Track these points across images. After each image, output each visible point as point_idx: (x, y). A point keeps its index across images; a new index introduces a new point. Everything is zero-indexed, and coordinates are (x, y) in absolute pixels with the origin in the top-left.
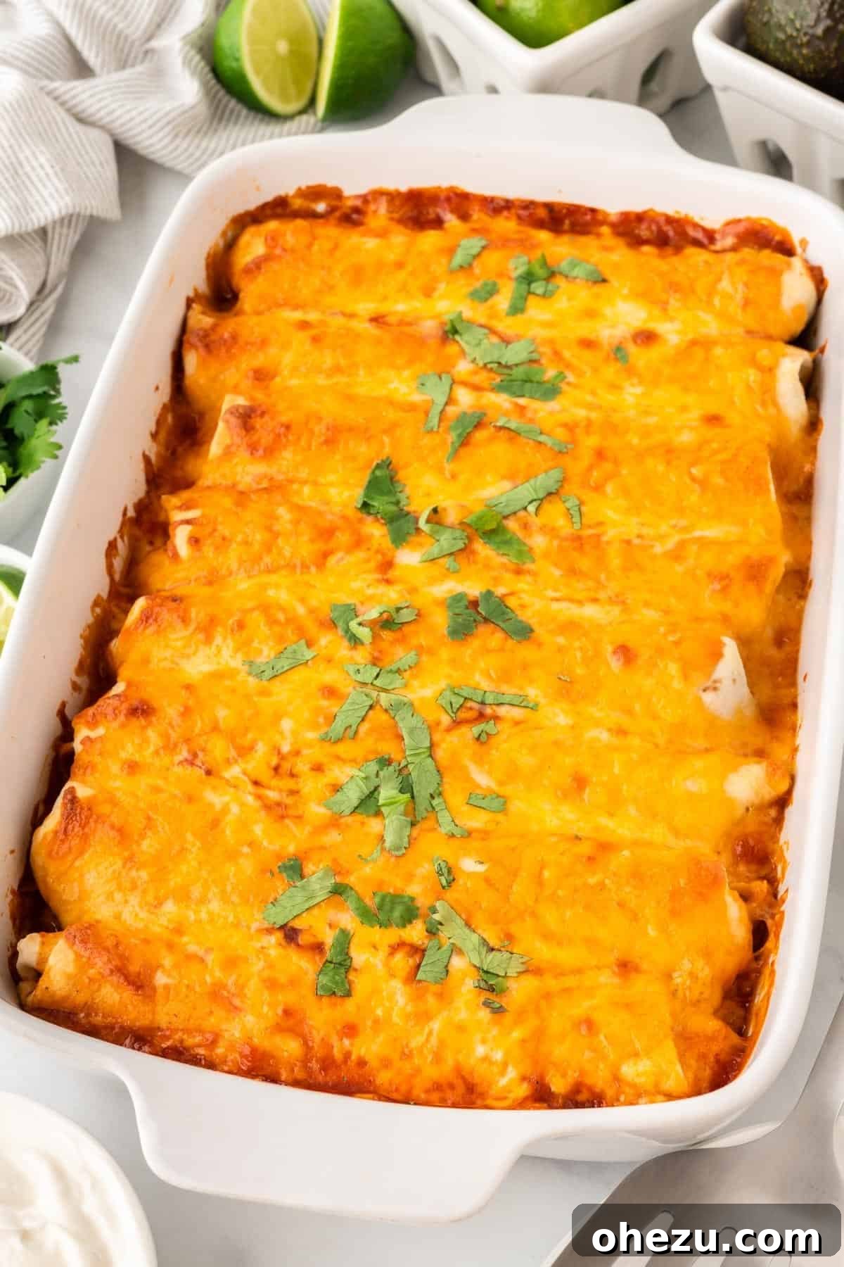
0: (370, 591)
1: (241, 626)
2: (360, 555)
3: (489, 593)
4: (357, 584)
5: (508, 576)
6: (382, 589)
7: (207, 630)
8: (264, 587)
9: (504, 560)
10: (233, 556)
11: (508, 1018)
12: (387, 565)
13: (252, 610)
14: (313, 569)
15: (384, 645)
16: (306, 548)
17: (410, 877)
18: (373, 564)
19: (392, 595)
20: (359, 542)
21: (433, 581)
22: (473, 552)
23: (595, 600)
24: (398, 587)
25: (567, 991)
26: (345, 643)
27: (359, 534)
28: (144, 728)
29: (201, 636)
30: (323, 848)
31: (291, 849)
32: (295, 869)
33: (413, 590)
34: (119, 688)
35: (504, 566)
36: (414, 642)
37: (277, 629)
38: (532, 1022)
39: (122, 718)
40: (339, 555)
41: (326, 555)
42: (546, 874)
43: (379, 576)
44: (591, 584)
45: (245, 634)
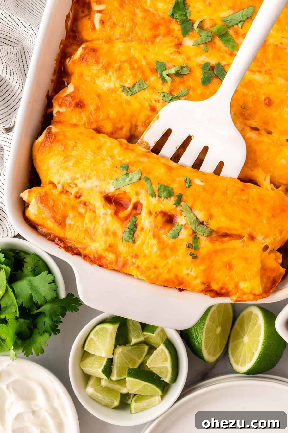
0: (171, 57)
1: (120, 69)
2: (169, 39)
3: (219, 64)
4: (166, 52)
5: (227, 56)
6: (176, 56)
7: (107, 67)
8: (129, 48)
9: (227, 49)
10: (118, 31)
12: (179, 45)
13: (125, 62)
14: (150, 43)
15: (175, 84)
16: (148, 34)
18: (173, 44)
19: (180, 60)
20: (169, 32)
21: (196, 55)
22: (214, 43)
23: (260, 72)
24: (183, 56)
26: (160, 81)
27: (169, 29)
28: (80, 112)
29: (104, 70)
33: (189, 58)
34: (70, 89)
35: (226, 51)
36: (187, 84)
37: (134, 71)
39: (72, 108)
40: (160, 37)
41: (155, 37)
43: (175, 49)
44: (259, 64)
45: (121, 72)
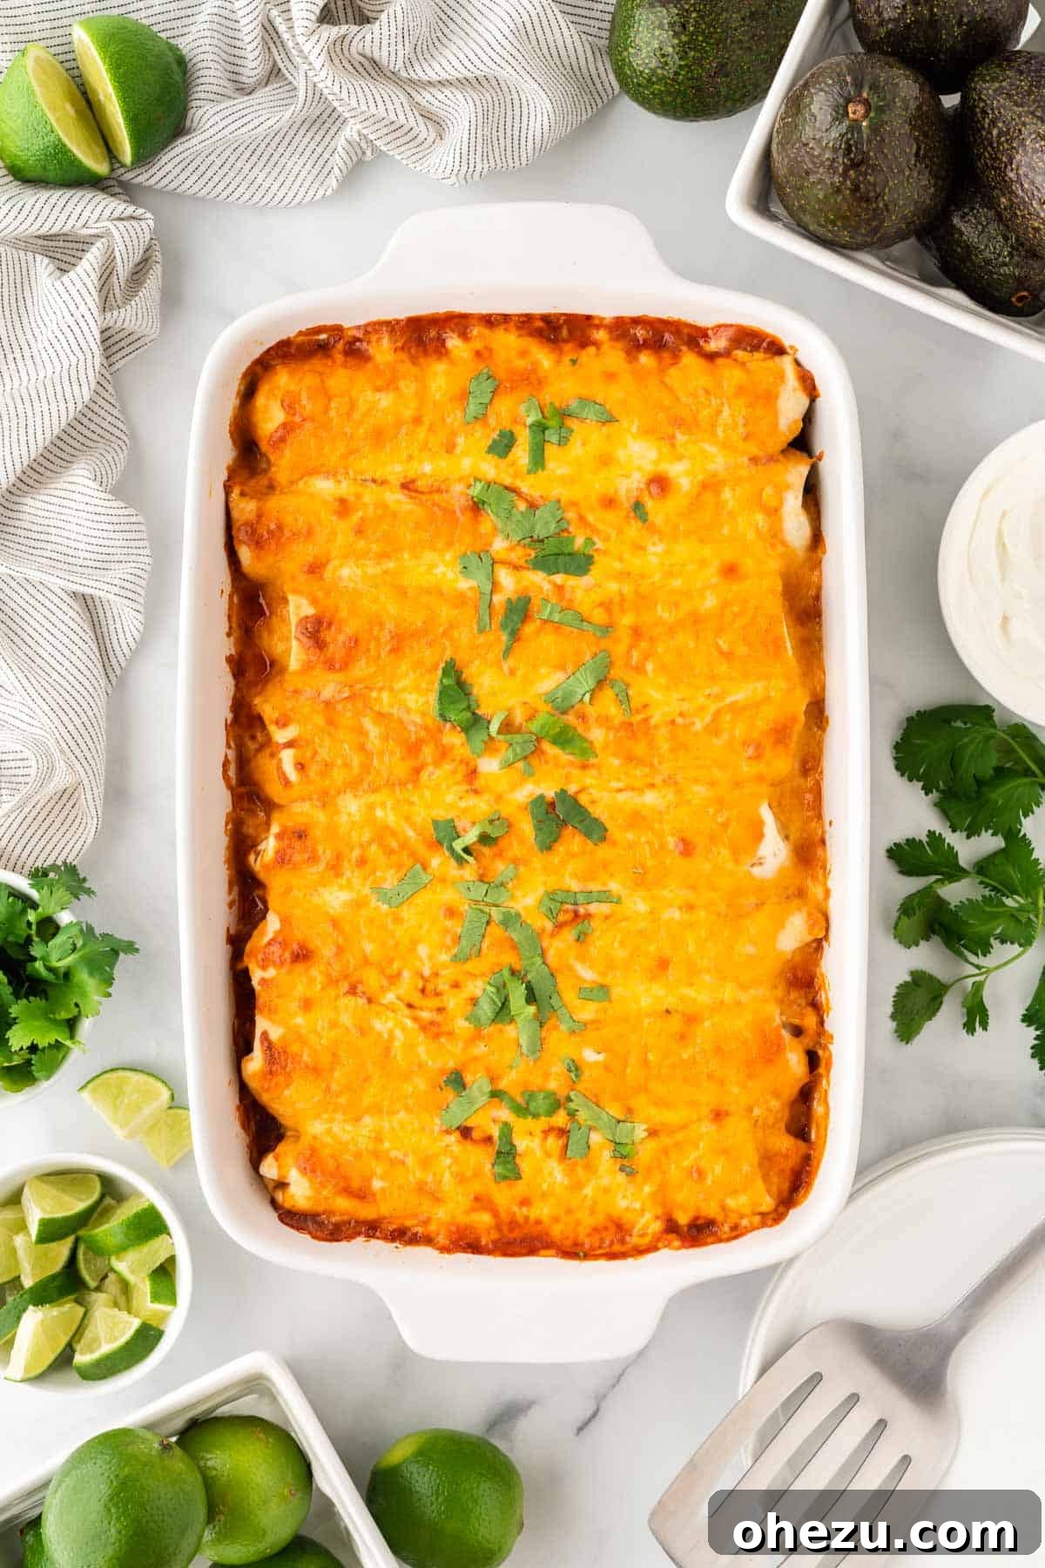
0: (463, 804)
1: (362, 862)
2: (447, 767)
3: (563, 791)
4: (450, 798)
5: (576, 772)
6: (472, 801)
7: (335, 868)
8: (371, 808)
9: (571, 758)
10: (339, 776)
11: (639, 1178)
12: (472, 774)
13: (370, 843)
14: (410, 786)
15: (485, 862)
16: (401, 769)
17: (547, 1075)
18: (459, 777)
19: (481, 806)
20: (444, 753)
21: (514, 787)
22: (543, 752)
23: (652, 786)
24: (486, 796)
25: (677, 1144)
26: (453, 863)
27: (444, 746)
28: (307, 970)
29: (332, 873)
30: (476, 1059)
31: (451, 1064)
32: (457, 1081)
33: (499, 798)
34: (272, 924)
35: (572, 764)
36: (510, 854)
37: (394, 858)
38: (657, 1177)
39: (287, 966)
40: (431, 769)
41: (417, 771)
42: (651, 1057)
43: (465, 787)
44: (647, 770)
45: (368, 867)
